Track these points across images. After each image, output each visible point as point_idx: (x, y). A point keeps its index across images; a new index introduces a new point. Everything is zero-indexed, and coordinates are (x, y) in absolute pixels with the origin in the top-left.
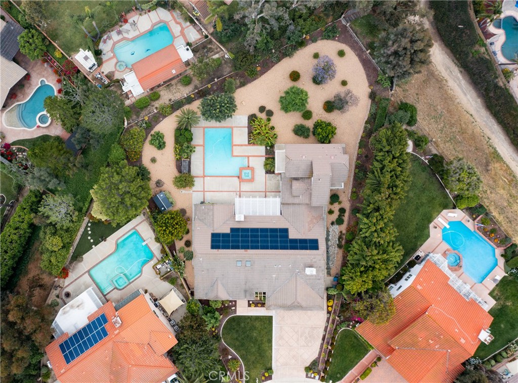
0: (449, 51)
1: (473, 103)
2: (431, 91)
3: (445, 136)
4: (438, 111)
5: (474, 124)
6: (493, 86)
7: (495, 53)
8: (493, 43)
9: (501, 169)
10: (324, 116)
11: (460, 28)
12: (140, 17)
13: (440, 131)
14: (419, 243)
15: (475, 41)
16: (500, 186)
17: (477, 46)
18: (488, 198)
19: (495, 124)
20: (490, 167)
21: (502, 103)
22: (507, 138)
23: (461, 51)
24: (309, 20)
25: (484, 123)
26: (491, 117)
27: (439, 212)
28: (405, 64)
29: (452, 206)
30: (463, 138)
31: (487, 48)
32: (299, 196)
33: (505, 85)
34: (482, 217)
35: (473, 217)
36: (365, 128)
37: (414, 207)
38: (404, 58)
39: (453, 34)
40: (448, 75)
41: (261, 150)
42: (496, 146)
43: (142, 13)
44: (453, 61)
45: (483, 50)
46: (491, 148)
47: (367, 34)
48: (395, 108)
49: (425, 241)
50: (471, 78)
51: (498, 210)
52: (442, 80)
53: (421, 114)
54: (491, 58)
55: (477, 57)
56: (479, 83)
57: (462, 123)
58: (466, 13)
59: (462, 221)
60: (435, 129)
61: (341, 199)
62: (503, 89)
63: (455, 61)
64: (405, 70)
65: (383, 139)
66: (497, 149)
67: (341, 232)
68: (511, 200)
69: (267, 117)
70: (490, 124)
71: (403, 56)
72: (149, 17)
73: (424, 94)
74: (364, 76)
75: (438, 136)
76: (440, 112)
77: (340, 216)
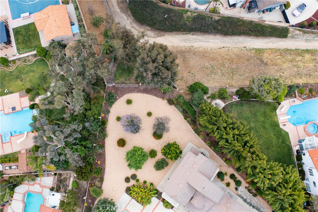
0: (175, 32)
1: (217, 41)
2: (193, 61)
3: (227, 75)
4: (208, 67)
5: (230, 50)
6: (215, 23)
7: (196, 9)
8: (189, 5)
9: (270, 54)
10: (161, 142)
11: (166, 17)
12: (11, 205)
13: (223, 76)
14: (288, 143)
15: (180, 15)
16: (281, 64)
17: (184, 15)
18: (286, 78)
19: (239, 38)
20: (265, 61)
21: (229, 26)
22: (252, 37)
23: (181, 26)
24: (92, 107)
25: (233, 43)
26: (233, 37)
27: (276, 115)
28: (166, 75)
29: (277, 104)
30: (236, 63)
31: (190, 10)
32: (205, 205)
33: (219, 16)
34: (298, 91)
35: (294, 97)
36: (188, 122)
37: (262, 129)
38: (161, 72)
39: (167, 23)
40: (190, 43)
41: (154, 200)
42: (252, 47)
43: (9, 202)
44: (183, 34)
45: (189, 14)
46: (252, 51)
47: (129, 76)
48: (189, 94)
49: (289, 138)
50: (201, 32)
51: (297, 77)
52: (190, 49)
53: (204, 80)
54: (198, 13)
55: (191, 20)
56: (208, 29)
57: (225, 57)
58: (161, 7)
59: (291, 105)
60: (220, 78)
61: (224, 172)
62: (221, 19)
63: (184, 33)
64: (170, 77)
65: (206, 124)
66: (255, 47)
67: (246, 187)
68: (295, 64)
69: (135, 180)
70: (237, 41)
71: (160, 71)
72: (16, 200)
73: (192, 68)
74: (155, 98)
75: (226, 80)
76: (210, 66)
77: (235, 181)
